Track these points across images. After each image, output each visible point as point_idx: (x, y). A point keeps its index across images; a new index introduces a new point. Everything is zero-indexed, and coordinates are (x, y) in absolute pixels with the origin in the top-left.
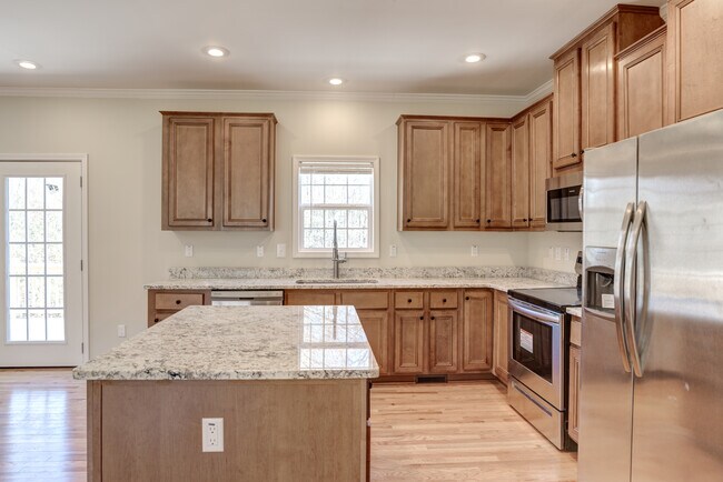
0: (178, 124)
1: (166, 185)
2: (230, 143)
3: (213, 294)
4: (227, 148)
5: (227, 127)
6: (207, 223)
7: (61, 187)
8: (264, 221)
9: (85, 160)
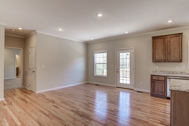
0: (156, 39)
1: (153, 53)
2: (170, 42)
3: (167, 77)
4: (169, 43)
5: (169, 38)
6: (164, 61)
7: (129, 54)
8: (181, 60)
9: (134, 49)
